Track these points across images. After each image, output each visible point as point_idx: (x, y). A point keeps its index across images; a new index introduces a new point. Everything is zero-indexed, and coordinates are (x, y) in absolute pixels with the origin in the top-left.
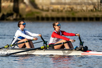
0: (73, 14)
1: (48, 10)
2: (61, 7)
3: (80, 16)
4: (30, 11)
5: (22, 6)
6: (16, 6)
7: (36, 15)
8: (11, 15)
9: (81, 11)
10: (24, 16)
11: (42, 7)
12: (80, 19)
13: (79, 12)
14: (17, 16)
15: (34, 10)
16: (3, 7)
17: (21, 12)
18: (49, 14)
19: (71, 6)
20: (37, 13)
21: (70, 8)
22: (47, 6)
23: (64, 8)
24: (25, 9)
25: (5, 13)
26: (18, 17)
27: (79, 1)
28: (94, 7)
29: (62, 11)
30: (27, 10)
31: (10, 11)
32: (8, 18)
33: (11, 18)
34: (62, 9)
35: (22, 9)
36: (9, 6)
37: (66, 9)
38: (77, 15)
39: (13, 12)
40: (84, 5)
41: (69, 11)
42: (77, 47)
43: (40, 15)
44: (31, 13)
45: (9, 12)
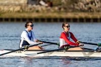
27: (6, 2)
28: (21, 8)
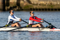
0: (52, 7)
1: (37, 5)
2: (45, 3)
3: (56, 8)
5: (21, 2)
6: (18, 2)
7: (30, 7)
8: (15, 7)
9: (57, 5)
10: (23, 8)
11: (34, 2)
12: (56, 10)
13: (55, 5)
14: (19, 8)
15: (29, 4)
16: (11, 3)
17: (21, 5)
19: (51, 2)
20: (31, 6)
21: (50, 3)
22: (36, 2)
23: (47, 3)
25: (12, 6)
26: (20, 9)
29: (45, 5)
30: (25, 4)
31: (15, 5)
33: (15, 9)
34: (45, 4)
35: (22, 4)
36: (14, 2)
37: (47, 4)
38: (54, 7)
40: (58, 1)
41: (50, 5)
42: (47, 26)
43: (32, 7)
44: (27, 6)
45: (14, 6)
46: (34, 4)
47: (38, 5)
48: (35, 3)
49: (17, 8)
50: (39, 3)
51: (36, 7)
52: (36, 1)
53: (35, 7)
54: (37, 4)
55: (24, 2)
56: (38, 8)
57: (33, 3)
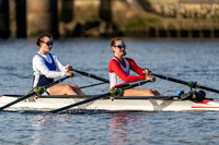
1: (174, 16)
2: (202, 9)
4: (136, 17)
5: (117, 6)
6: (106, 7)
7: (148, 25)
8: (95, 25)
10: (123, 29)
11: (162, 7)
14: (107, 28)
15: (144, 15)
17: (115, 18)
18: (177, 24)
20: (151, 21)
22: (172, 7)
24: (125, 12)
25: (83, 22)
26: (111, 30)
29: (204, 17)
30: (129, 14)
31: (94, 17)
32: (88, 32)
33: (95, 32)
34: (204, 12)
35: (119, 12)
37: (213, 13)
39: (99, 19)
43: (156, 26)
44: (138, 20)
45: (91, 20)
46: (163, 14)
47: (179, 17)
48: (167, 10)
49: (102, 29)
50: (183, 11)
51: (169, 26)
52: (171, 4)
53: (166, 23)
54: (175, 12)
55: (128, 6)
56: (177, 27)
57: (158, 8)
